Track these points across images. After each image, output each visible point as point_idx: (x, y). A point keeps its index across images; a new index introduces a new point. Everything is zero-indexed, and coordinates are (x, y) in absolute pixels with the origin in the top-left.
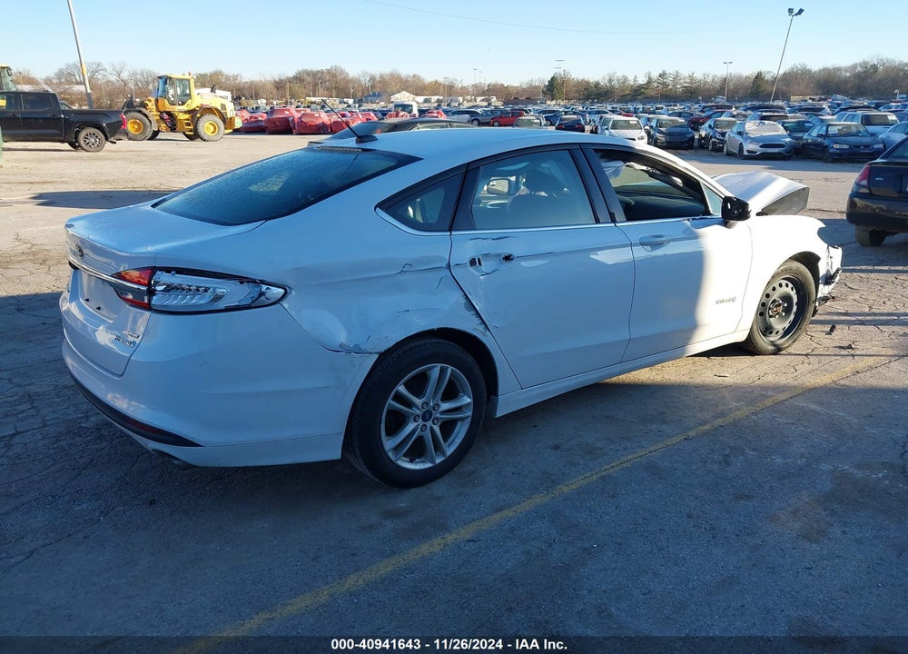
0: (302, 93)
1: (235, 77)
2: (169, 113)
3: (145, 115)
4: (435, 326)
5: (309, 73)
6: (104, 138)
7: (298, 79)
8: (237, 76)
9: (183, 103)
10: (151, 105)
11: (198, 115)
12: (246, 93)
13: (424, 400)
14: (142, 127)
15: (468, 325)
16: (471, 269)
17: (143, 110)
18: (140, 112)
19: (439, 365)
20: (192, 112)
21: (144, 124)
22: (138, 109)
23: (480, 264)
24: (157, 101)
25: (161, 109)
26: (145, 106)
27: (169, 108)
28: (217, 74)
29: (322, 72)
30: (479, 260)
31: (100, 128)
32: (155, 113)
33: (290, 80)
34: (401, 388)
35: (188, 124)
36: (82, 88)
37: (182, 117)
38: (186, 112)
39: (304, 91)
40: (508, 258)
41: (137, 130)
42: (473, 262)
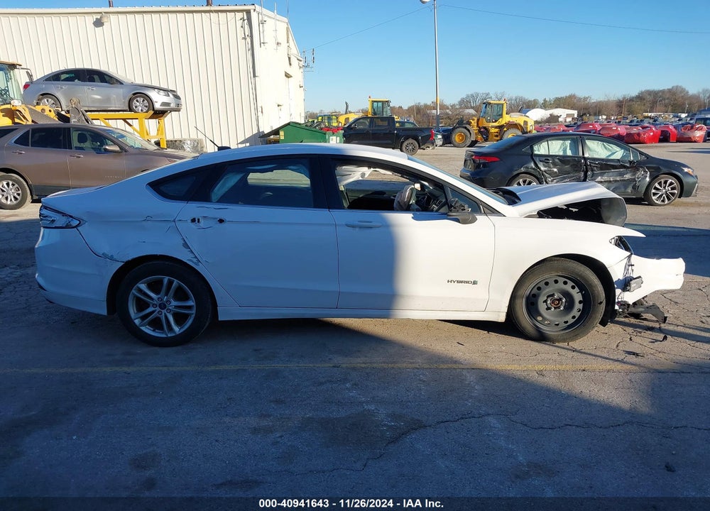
0: (640, 109)
1: (585, 99)
2: (485, 128)
3: (469, 131)
4: (159, 253)
5: (649, 93)
6: (417, 145)
7: (640, 98)
8: (587, 98)
9: (496, 121)
10: (474, 123)
11: (505, 129)
12: (591, 111)
13: (159, 296)
14: (464, 138)
15: (184, 256)
16: (193, 225)
17: (468, 126)
18: (466, 128)
19: (168, 277)
20: (501, 127)
21: (466, 136)
22: (464, 125)
23: (199, 222)
24: (478, 120)
25: (481, 126)
26: (469, 123)
27: (486, 124)
28: (572, 97)
29: (663, 91)
30: (199, 219)
31: (416, 139)
32: (476, 128)
33: (632, 100)
34: (143, 286)
35: (497, 136)
36: (434, 111)
37: (493, 130)
38: (496, 127)
39: (643, 107)
40: (221, 221)
41: (461, 140)
42: (193, 220)
